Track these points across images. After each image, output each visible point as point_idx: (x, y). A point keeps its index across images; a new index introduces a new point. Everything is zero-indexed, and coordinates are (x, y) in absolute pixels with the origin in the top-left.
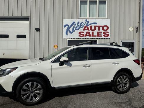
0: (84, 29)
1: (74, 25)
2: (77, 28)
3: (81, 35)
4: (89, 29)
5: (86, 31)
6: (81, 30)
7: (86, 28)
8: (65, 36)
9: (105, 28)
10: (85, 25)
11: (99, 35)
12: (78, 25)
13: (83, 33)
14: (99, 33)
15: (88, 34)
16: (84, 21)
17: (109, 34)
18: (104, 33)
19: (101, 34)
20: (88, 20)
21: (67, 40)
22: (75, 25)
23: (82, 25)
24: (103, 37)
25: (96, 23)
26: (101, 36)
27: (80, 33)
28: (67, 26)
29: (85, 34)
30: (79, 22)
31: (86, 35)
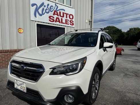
0: (54, 14)
1: (43, 7)
2: (47, 11)
3: (51, 20)
4: (59, 14)
5: (55, 16)
6: (51, 14)
7: (56, 13)
8: (33, 18)
9: (71, 17)
10: (55, 9)
11: (67, 23)
12: (48, 7)
13: (54, 18)
14: (67, 21)
15: (58, 20)
16: (54, 4)
17: (74, 23)
18: (70, 21)
19: (68, 22)
20: (57, 4)
21: (36, 23)
22: (45, 6)
23: (52, 9)
24: (70, 25)
25: (64, 10)
26: (68, 24)
27: (50, 17)
28: (36, 6)
29: (55, 19)
30: (48, 5)
31: (56, 21)
